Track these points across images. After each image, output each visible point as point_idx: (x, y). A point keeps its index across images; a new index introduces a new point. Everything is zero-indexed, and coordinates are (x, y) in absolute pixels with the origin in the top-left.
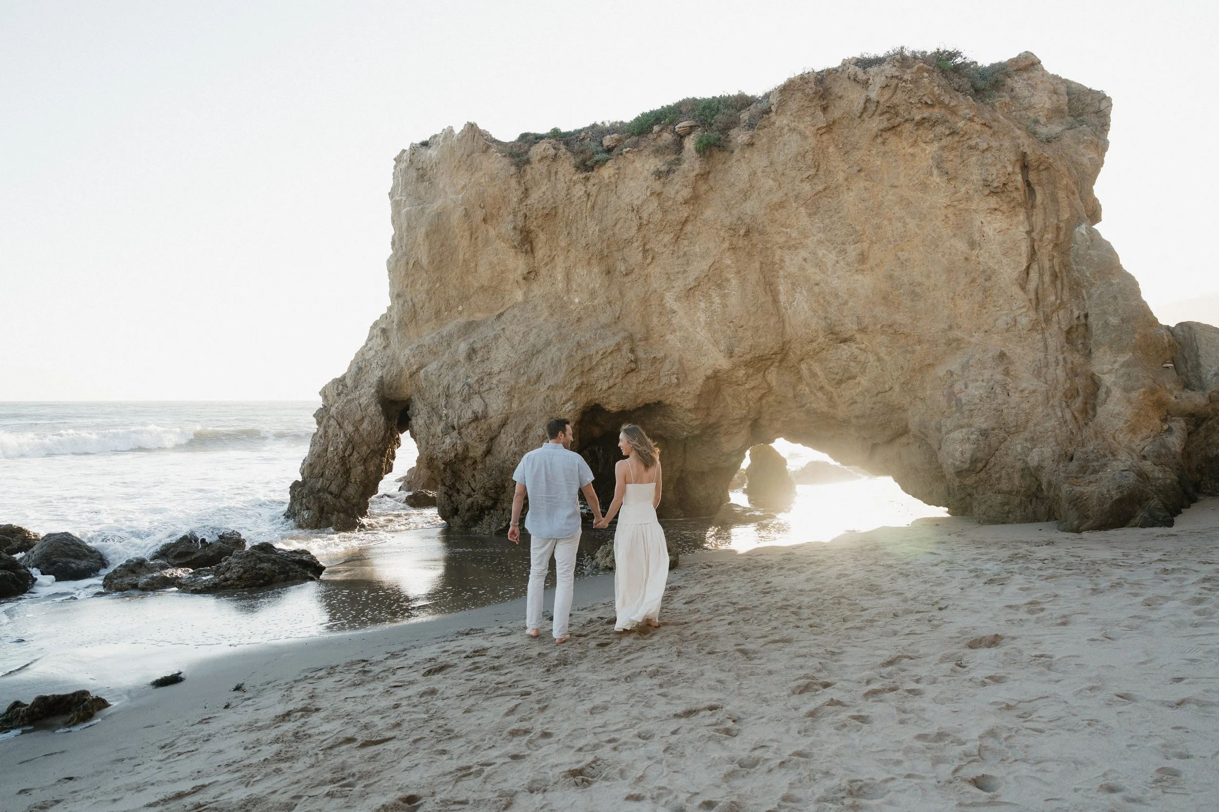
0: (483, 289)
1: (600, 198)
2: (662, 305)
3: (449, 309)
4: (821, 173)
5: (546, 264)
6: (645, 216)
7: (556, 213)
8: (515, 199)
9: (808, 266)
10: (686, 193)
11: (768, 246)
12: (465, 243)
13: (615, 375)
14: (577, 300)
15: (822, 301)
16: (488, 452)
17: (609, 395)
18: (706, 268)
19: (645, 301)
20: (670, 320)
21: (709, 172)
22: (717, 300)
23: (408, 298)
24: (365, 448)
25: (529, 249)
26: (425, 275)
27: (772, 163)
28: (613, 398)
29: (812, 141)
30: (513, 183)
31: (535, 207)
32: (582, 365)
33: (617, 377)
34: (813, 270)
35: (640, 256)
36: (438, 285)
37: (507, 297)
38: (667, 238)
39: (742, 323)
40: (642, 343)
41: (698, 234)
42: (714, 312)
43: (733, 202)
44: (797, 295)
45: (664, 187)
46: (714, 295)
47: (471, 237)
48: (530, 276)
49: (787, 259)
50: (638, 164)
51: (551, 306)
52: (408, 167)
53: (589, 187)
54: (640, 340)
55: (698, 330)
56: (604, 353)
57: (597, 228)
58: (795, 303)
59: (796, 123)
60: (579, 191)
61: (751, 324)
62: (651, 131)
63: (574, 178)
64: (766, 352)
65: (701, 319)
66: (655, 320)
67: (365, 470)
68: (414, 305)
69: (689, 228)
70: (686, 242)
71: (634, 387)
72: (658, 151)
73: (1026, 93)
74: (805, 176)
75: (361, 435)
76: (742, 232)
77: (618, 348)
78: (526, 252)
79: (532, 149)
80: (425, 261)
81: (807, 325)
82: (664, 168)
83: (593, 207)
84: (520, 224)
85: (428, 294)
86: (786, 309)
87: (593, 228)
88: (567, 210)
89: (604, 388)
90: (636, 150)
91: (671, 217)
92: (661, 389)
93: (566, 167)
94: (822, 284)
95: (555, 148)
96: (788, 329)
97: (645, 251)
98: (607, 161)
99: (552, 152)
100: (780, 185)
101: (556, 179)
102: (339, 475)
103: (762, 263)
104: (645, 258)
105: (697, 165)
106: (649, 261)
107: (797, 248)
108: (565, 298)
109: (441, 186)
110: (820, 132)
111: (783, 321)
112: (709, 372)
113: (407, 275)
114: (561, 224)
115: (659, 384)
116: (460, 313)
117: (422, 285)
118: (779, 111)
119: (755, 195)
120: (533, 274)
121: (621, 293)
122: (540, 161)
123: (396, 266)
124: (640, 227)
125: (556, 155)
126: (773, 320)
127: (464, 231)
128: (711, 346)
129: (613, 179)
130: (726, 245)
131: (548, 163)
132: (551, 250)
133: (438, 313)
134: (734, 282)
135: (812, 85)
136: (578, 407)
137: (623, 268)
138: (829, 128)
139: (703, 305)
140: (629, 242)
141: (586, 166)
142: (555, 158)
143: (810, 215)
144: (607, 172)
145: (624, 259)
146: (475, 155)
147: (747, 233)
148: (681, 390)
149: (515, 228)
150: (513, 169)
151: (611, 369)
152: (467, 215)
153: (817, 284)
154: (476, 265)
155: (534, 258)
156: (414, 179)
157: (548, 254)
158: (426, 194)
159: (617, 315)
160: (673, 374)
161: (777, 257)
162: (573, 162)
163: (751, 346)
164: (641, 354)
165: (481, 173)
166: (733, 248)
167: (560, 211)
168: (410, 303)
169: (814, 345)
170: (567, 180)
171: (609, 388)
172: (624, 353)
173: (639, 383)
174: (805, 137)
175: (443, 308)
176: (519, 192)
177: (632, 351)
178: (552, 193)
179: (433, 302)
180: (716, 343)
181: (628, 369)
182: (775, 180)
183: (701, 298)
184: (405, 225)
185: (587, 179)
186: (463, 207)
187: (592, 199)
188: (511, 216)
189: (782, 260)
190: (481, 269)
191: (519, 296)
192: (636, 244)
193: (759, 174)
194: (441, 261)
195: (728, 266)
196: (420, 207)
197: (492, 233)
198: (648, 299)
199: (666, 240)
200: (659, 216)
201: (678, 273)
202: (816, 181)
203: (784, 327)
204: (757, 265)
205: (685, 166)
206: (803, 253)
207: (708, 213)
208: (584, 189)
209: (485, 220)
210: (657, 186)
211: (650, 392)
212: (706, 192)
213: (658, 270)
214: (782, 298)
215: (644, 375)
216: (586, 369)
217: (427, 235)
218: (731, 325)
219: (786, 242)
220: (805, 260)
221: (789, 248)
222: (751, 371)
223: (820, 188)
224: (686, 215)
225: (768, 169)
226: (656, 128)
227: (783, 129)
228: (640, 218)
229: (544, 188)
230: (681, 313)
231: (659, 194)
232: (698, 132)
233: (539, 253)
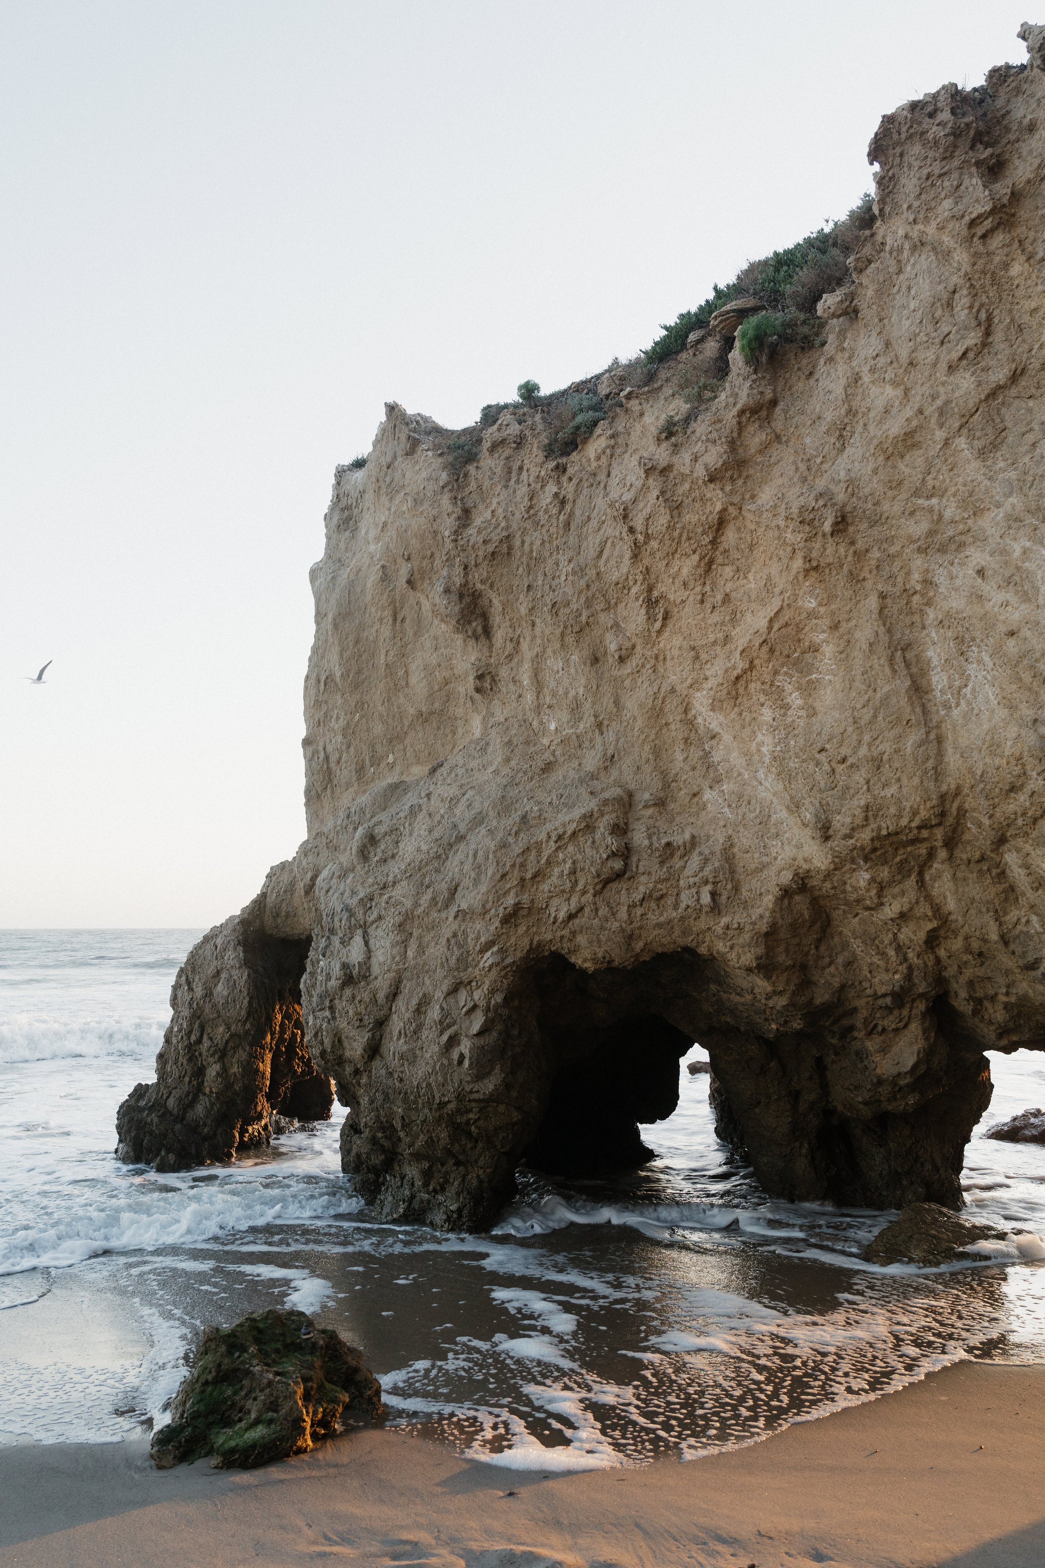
0: (423, 718)
1: (579, 502)
2: (690, 723)
3: (376, 760)
4: (998, 336)
5: (508, 658)
6: (639, 526)
7: (510, 548)
8: (449, 534)
9: (987, 588)
10: (714, 456)
11: (893, 550)
12: (386, 631)
13: (580, 887)
14: (553, 727)
15: (1027, 677)
16: (374, 1050)
17: (574, 933)
18: (763, 623)
19: (656, 713)
20: (707, 755)
21: (774, 403)
22: (795, 699)
23: (320, 744)
24: (221, 1029)
25: (480, 630)
26: (340, 700)
27: (888, 344)
28: (582, 940)
30: (445, 500)
32: (523, 865)
33: (584, 892)
34: (999, 597)
35: (643, 617)
36: (357, 717)
37: (460, 731)
38: (687, 566)
39: (844, 751)
40: (650, 811)
41: (751, 547)
42: (791, 728)
44: (972, 669)
45: (674, 452)
46: (789, 688)
47: (395, 620)
48: (485, 685)
49: (941, 577)
51: (509, 743)
53: (565, 484)
54: (646, 807)
55: (761, 775)
56: (560, 837)
57: (571, 567)
58: (967, 691)
59: (920, 227)
60: (548, 496)
61: (863, 751)
62: (684, 347)
63: (544, 472)
64: (904, 822)
65: (764, 749)
66: (679, 756)
67: (224, 1072)
68: (327, 758)
69: (730, 536)
70: (728, 571)
71: (623, 914)
72: (689, 383)
74: (956, 355)
75: (214, 1006)
76: (827, 527)
77: (588, 825)
78: (478, 637)
80: (339, 674)
81: (994, 747)
82: (683, 414)
83: (567, 525)
84: (460, 583)
85: (344, 736)
86: (947, 706)
87: (565, 569)
88: (528, 540)
89: (562, 915)
91: (690, 517)
92: (682, 919)
93: (532, 455)
94: (1026, 632)
95: (519, 422)
96: (953, 760)
97: (651, 603)
98: (595, 424)
99: (514, 429)
100: (906, 392)
101: (516, 481)
102: (187, 1079)
103: (883, 596)
104: (650, 618)
105: (744, 391)
106: (658, 625)
107: (962, 545)
108: (535, 724)
109: (364, 531)
110: (980, 231)
111: (940, 740)
112: (786, 877)
113: (316, 703)
114: (521, 569)
115: (676, 906)
116: (391, 767)
117: (337, 719)
118: (887, 209)
119: (859, 430)
120: (488, 679)
121: (617, 703)
124: (636, 551)
125: (523, 435)
126: (913, 737)
127: (383, 609)
128: (784, 814)
129: (604, 460)
130: (798, 563)
131: (508, 452)
132: (512, 628)
133: (360, 770)
134: (828, 650)
135: (945, 116)
136: (509, 960)
137: (616, 647)
138: (1003, 213)
139: (767, 714)
140: (623, 586)
141: (561, 442)
142: (521, 440)
143: (982, 454)
144: (594, 446)
145: (617, 625)
146: (396, 466)
147: (842, 524)
148: (724, 920)
149: (454, 594)
150: (448, 475)
151: (573, 872)
152: (386, 577)
153: (1012, 634)
154: (406, 672)
155: (491, 646)
157: (511, 636)
158: (347, 550)
159: (610, 752)
160: (706, 882)
161: (916, 576)
162: (547, 442)
163: (867, 808)
164: (639, 837)
166: (813, 568)
167: (517, 543)
169: (1022, 798)
170: (532, 479)
171: (571, 917)
172: (598, 836)
173: (634, 906)
174: (945, 255)
175: (367, 762)
176: (453, 519)
177: (620, 830)
178: (506, 510)
179: (352, 749)
180: (795, 807)
181: (606, 872)
182: (895, 384)
183: (762, 699)
185: (562, 469)
186: (378, 565)
187: (568, 507)
188: (446, 568)
189: (927, 582)
190: (413, 680)
191: (476, 726)
192: (634, 591)
193: (866, 378)
194: (359, 672)
195: (812, 615)
196: (331, 576)
197: (425, 606)
198: (661, 709)
199: (685, 571)
200: (664, 519)
201: (715, 643)
202: (987, 360)
203: (940, 754)
204: (873, 602)
205: (724, 396)
206: (977, 557)
207: (765, 495)
208: (556, 490)
209: (412, 583)
210: (664, 454)
211: (659, 925)
212: (765, 448)
213: (677, 641)
214: (938, 680)
215: (644, 885)
216: (529, 875)
217: (337, 625)
218: (822, 757)
219: (931, 533)
220: (981, 572)
221: (943, 549)
222: (885, 873)
223: (1000, 375)
224: (719, 507)
225: (882, 361)
226: (694, 337)
227: (900, 250)
228: (631, 530)
229: (495, 503)
230: (727, 738)
231: (665, 471)
233: (499, 635)
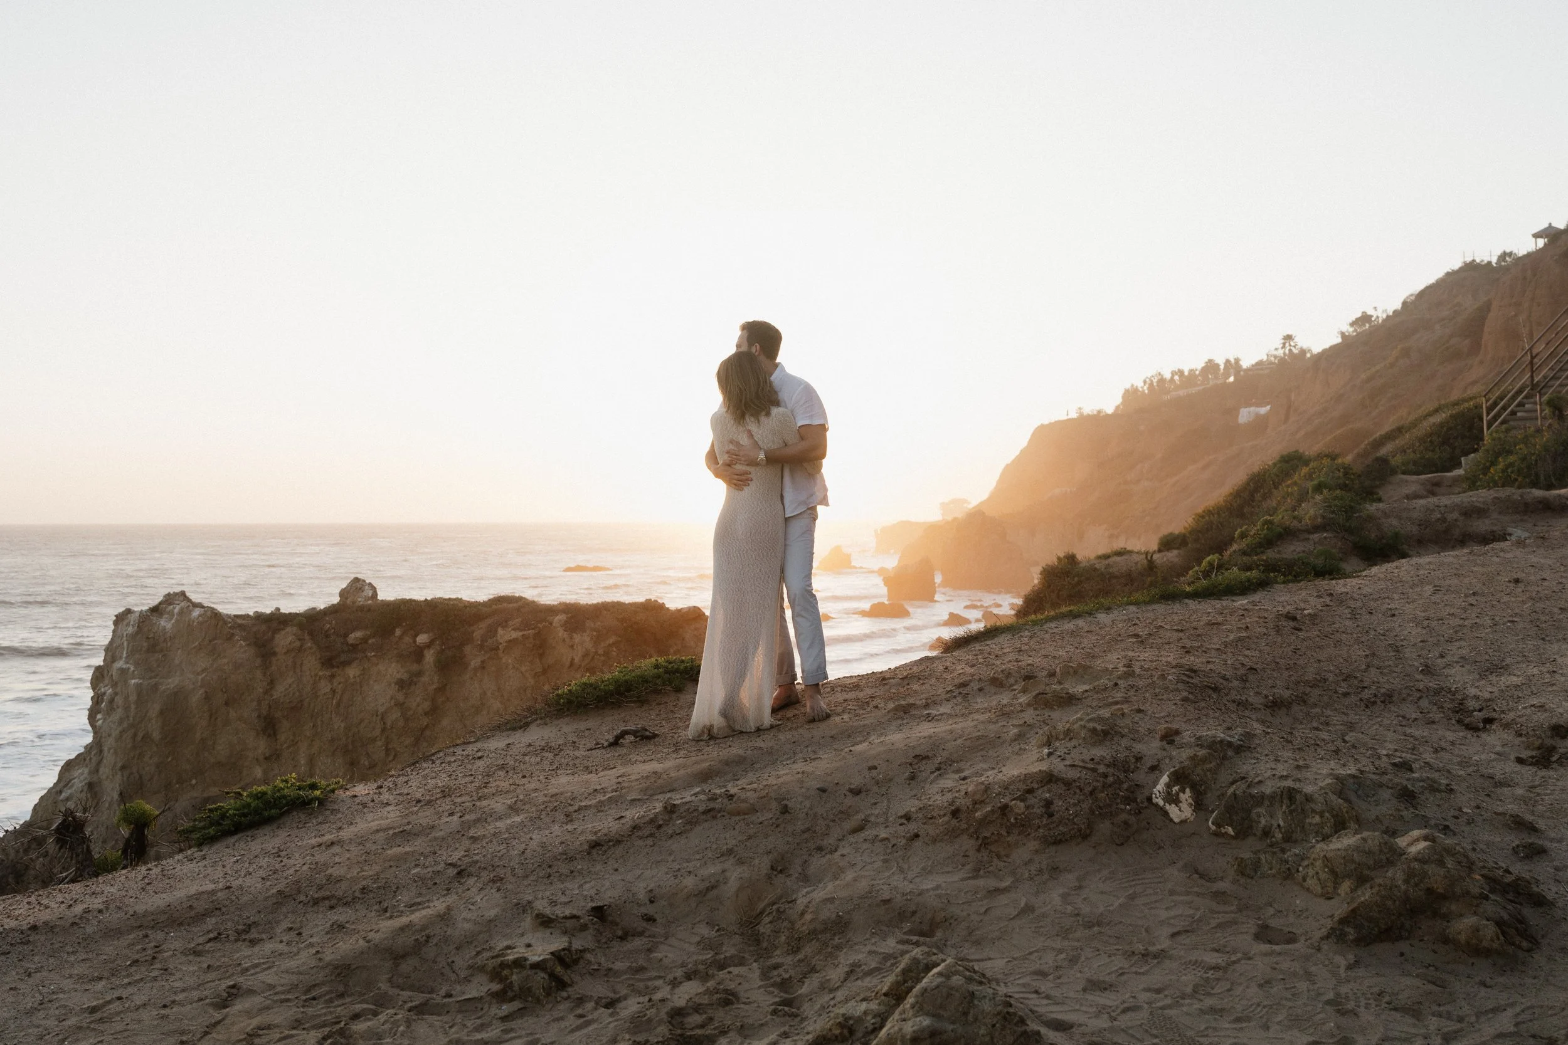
0: (220, 765)
1: (345, 695)
3: (181, 781)
5: (288, 747)
6: (389, 721)
7: (302, 706)
8: (261, 690)
10: (426, 705)
12: (203, 723)
21: (446, 685)
23: (134, 770)
25: (272, 733)
26: (155, 749)
27: (499, 689)
29: (531, 681)
30: (259, 674)
31: (281, 700)
35: (383, 754)
36: (170, 759)
37: (245, 773)
38: (408, 741)
41: (436, 738)
43: (467, 714)
45: (406, 698)
47: (211, 718)
48: (273, 757)
50: (381, 667)
52: (137, 633)
53: (335, 684)
57: (343, 725)
60: (325, 688)
62: (394, 633)
63: (321, 673)
68: (141, 777)
69: (428, 733)
72: (401, 657)
73: (692, 644)
78: (269, 736)
79: (277, 636)
80: (156, 735)
82: (405, 676)
83: (338, 705)
84: (264, 712)
85: (157, 767)
87: (338, 724)
88: (312, 704)
90: (379, 654)
91: (412, 724)
93: (311, 663)
95: (299, 640)
97: (387, 750)
98: (352, 660)
99: (298, 644)
101: (301, 671)
104: (387, 755)
105: (436, 678)
106: (391, 758)
109: (177, 662)
113: (134, 747)
114: (306, 715)
116: (193, 787)
117: (151, 758)
118: (506, 652)
119: (485, 712)
120: (275, 755)
122: (286, 653)
123: (121, 736)
124: (383, 730)
125: (301, 646)
127: (203, 712)
129: (358, 680)
131: (294, 654)
132: (294, 735)
133: (168, 786)
137: (366, 763)
138: (545, 671)
140: (374, 740)
141: (332, 661)
142: (300, 649)
144: (352, 672)
145: (368, 754)
146: (219, 642)
149: (259, 716)
150: (259, 661)
152: (207, 697)
154: (214, 743)
155: (277, 741)
156: (144, 649)
157: (292, 738)
158: (158, 666)
162: (319, 656)
165: (226, 661)
167: (306, 704)
168: (138, 777)
170: (313, 674)
174: (525, 678)
175: (175, 781)
176: (265, 683)
178: (298, 686)
179: (162, 775)
184: (133, 698)
185: (333, 676)
186: (202, 691)
187: (338, 696)
188: (255, 703)
190: (219, 747)
191: (258, 772)
192: (379, 743)
193: (489, 694)
194: (174, 738)
196: (154, 681)
197: (233, 714)
200: (401, 723)
205: (425, 679)
207: (445, 722)
208: (329, 687)
209: (227, 704)
210: (400, 697)
212: (444, 703)
217: (161, 713)
224: (425, 723)
226: (398, 632)
228: (384, 722)
229: (290, 681)
231: (402, 704)
232: (437, 647)
233: (282, 737)
